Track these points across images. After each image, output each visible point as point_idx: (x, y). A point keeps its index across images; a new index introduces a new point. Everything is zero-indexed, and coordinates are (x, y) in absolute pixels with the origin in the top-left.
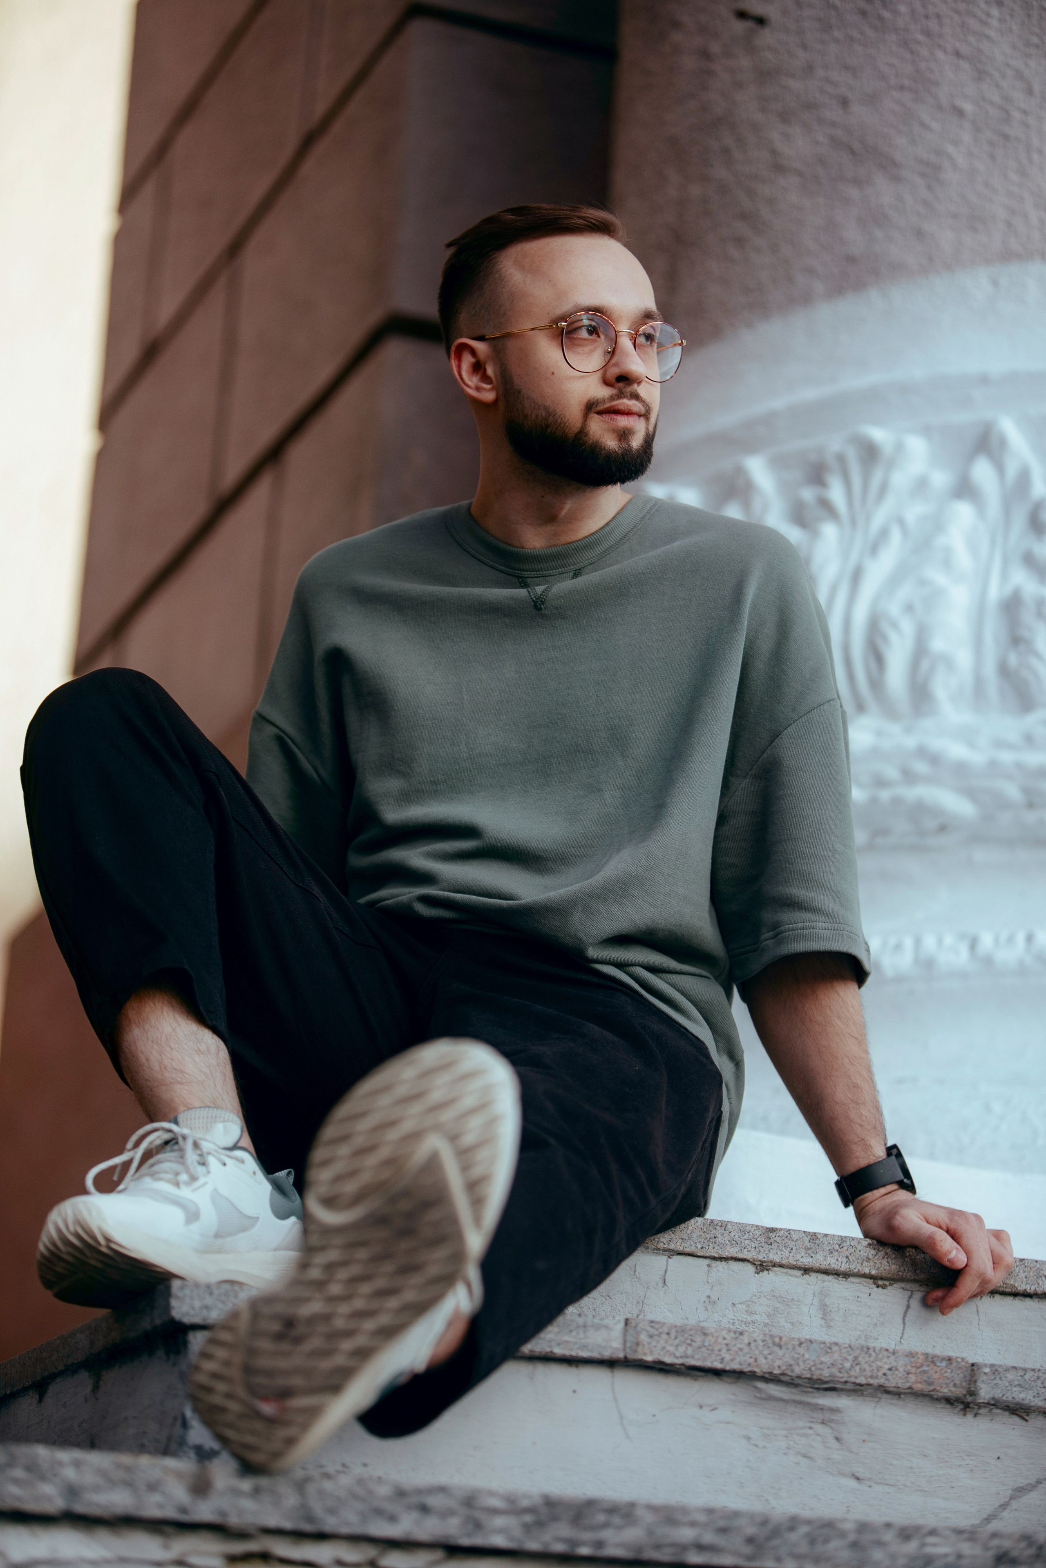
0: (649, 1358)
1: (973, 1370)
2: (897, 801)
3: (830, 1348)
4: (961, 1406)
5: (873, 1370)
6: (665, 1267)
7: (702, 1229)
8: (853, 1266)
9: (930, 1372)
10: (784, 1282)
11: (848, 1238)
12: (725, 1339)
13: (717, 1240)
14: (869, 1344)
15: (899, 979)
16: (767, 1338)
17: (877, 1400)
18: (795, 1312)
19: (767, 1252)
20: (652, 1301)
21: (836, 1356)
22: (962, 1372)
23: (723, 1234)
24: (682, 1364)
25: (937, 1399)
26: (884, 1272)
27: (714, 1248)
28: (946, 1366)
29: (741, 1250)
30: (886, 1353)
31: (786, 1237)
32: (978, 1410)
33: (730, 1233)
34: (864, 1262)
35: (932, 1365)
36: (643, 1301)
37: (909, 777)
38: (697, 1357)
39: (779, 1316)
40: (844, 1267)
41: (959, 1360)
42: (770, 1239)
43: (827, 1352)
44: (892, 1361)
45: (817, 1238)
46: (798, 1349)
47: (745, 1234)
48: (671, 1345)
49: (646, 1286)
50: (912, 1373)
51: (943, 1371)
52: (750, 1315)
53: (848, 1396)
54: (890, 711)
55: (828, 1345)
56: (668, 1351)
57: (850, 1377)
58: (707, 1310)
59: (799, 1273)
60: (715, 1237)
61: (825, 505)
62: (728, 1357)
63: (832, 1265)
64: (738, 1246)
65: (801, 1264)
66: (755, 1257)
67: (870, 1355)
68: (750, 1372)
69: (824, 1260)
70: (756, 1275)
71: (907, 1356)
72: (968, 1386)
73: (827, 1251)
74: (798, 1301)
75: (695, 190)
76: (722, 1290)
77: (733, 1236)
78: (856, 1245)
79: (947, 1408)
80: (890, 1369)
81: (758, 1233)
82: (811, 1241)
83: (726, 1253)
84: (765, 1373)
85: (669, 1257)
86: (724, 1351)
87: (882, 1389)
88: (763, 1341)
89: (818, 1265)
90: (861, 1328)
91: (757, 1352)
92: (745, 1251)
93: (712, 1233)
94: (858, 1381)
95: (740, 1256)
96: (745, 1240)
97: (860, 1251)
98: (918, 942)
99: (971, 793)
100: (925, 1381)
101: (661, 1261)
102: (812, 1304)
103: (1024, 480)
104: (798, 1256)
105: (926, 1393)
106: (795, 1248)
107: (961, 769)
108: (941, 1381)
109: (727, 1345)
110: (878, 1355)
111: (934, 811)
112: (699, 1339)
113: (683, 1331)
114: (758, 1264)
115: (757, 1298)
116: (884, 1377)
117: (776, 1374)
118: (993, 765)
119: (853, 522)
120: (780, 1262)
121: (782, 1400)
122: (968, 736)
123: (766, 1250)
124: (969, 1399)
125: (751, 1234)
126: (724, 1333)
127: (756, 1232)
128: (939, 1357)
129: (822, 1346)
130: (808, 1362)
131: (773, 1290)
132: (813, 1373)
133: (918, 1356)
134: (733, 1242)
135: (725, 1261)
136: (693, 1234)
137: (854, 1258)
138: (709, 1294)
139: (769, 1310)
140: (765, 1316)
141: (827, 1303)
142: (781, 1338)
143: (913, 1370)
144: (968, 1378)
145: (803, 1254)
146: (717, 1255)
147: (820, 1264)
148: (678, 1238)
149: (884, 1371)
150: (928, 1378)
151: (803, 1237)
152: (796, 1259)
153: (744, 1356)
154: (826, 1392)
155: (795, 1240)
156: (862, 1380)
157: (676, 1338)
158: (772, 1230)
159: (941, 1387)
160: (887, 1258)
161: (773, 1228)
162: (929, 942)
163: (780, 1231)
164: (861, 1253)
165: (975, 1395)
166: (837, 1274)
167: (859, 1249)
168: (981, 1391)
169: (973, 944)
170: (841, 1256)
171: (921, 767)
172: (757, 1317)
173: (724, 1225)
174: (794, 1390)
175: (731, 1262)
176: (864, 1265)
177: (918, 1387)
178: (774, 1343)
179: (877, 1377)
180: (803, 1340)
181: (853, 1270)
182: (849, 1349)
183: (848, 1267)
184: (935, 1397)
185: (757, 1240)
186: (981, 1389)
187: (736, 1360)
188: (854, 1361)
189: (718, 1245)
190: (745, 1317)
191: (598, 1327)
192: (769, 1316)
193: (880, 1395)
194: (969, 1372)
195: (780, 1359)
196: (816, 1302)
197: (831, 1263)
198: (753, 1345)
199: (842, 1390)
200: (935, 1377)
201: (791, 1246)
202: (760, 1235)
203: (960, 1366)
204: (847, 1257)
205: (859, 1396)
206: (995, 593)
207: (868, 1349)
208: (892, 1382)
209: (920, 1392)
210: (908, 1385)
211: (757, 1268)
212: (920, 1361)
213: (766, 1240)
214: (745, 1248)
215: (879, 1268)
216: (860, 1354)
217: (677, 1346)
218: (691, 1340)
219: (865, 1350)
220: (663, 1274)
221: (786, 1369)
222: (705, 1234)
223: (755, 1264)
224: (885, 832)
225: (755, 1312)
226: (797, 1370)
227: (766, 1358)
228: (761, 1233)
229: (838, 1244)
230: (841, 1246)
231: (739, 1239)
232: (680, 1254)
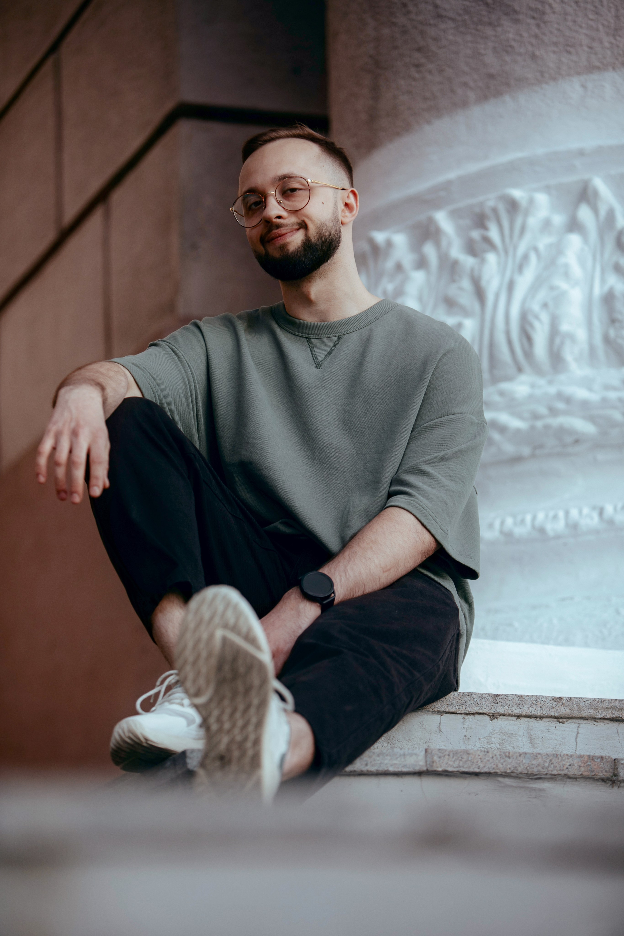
0: (440, 769)
1: (615, 762)
2: (547, 427)
3: (536, 756)
4: (610, 783)
5: (560, 767)
6: (439, 721)
7: (458, 698)
8: (544, 712)
9: (592, 765)
10: (507, 724)
11: (541, 696)
12: (479, 755)
13: (467, 704)
14: (557, 753)
15: (558, 537)
16: (502, 754)
17: (564, 782)
18: (514, 741)
19: (495, 708)
20: (434, 741)
21: (540, 760)
22: (609, 764)
23: (470, 700)
24: (458, 771)
25: (597, 780)
26: (563, 714)
27: (466, 708)
28: (600, 761)
29: (481, 708)
30: (567, 757)
31: (506, 699)
32: (620, 784)
33: (474, 699)
34: (551, 709)
35: (592, 761)
36: (429, 741)
37: (553, 412)
38: (465, 766)
39: (505, 743)
40: (539, 713)
41: (607, 757)
42: (497, 700)
43: (535, 759)
44: (570, 761)
45: (523, 698)
46: (519, 758)
47: (482, 699)
48: (451, 761)
49: (430, 733)
50: (582, 767)
51: (599, 764)
52: (489, 744)
53: (548, 782)
54: (538, 371)
55: (535, 754)
56: (450, 765)
57: (549, 771)
58: (465, 743)
59: (514, 718)
60: (466, 702)
61: (487, 240)
62: (482, 765)
63: (533, 713)
64: (479, 706)
65: (515, 713)
66: (489, 711)
67: (558, 759)
68: (495, 772)
69: (528, 710)
70: (491, 721)
71: (578, 757)
72: (613, 771)
73: (529, 705)
74: (516, 734)
75: (386, 31)
76: (472, 732)
77: (475, 700)
78: (545, 700)
79: (603, 784)
80: (570, 765)
81: (489, 698)
82: (520, 700)
83: (473, 710)
84: (502, 772)
85: (441, 715)
86: (479, 762)
87: (567, 776)
88: (500, 755)
89: (525, 713)
90: (552, 747)
91: (497, 761)
92: (483, 708)
93: (464, 700)
94: (553, 773)
95: (481, 711)
96: (483, 702)
97: (548, 703)
98: (567, 513)
99: (592, 419)
100: (590, 770)
101: (437, 718)
102: (523, 735)
103: (611, 216)
104: (513, 709)
105: (591, 777)
106: (511, 704)
107: (585, 404)
108: (598, 769)
109: (481, 759)
110: (563, 758)
111: (571, 432)
112: (465, 757)
113: (456, 753)
114: (491, 715)
115: (492, 734)
116: (567, 769)
117: (509, 772)
118: (604, 400)
119: (506, 252)
120: (503, 713)
121: (512, 786)
122: (587, 383)
123: (495, 707)
124: (615, 778)
125: (486, 698)
126: (479, 752)
127: (489, 697)
128: (596, 757)
129: (532, 755)
130: (525, 764)
131: (501, 729)
132: (528, 770)
133: (585, 757)
134: (476, 704)
135: (472, 715)
136: (453, 701)
137: (545, 708)
138: (465, 734)
139: (499, 740)
140: (498, 744)
141: (532, 734)
142: (509, 753)
143: (582, 765)
144: (613, 767)
145: (516, 708)
146: (467, 712)
147: (526, 712)
148: (445, 704)
149: (567, 766)
150: (591, 769)
151: (515, 698)
152: (512, 710)
153: (491, 764)
154: (536, 780)
155: (511, 700)
156: (555, 772)
157: (453, 757)
158: (497, 695)
159: (599, 773)
160: (563, 706)
161: (497, 694)
162: (574, 513)
163: (501, 695)
164: (549, 704)
165: (617, 776)
166: (536, 717)
167: (547, 702)
168: (621, 773)
169: (601, 512)
170: (537, 707)
171: (561, 406)
172: (493, 745)
173: (470, 695)
174: (519, 781)
175: (476, 715)
176: (551, 711)
177: (586, 774)
178: (506, 756)
179: (563, 770)
180: (521, 753)
181: (545, 714)
182: (547, 756)
183: (542, 713)
184: (596, 778)
185: (489, 702)
186: (620, 772)
187: (486, 766)
188: (550, 762)
189: (468, 707)
190: (487, 745)
191: (411, 755)
192: (500, 744)
193: (565, 780)
194: (613, 763)
195: (510, 764)
196: (525, 734)
197: (532, 711)
198: (495, 758)
199: (545, 778)
200: (595, 768)
201: (508, 704)
202: (491, 699)
203: (608, 760)
204: (541, 707)
205: (554, 781)
206: (597, 291)
207: (557, 755)
208: (572, 772)
209: (588, 776)
210: (580, 773)
211: (490, 717)
212: (586, 759)
213: (494, 702)
214: (483, 707)
215: (559, 712)
216: (553, 758)
217: (454, 761)
218: (462, 758)
219: (555, 756)
220: (439, 725)
221: (514, 770)
222: (460, 701)
223: (489, 715)
224: (541, 446)
225: (492, 742)
226: (520, 770)
227: (502, 764)
228: (491, 697)
229: (535, 700)
230: (537, 701)
231: (479, 702)
232: (447, 713)
